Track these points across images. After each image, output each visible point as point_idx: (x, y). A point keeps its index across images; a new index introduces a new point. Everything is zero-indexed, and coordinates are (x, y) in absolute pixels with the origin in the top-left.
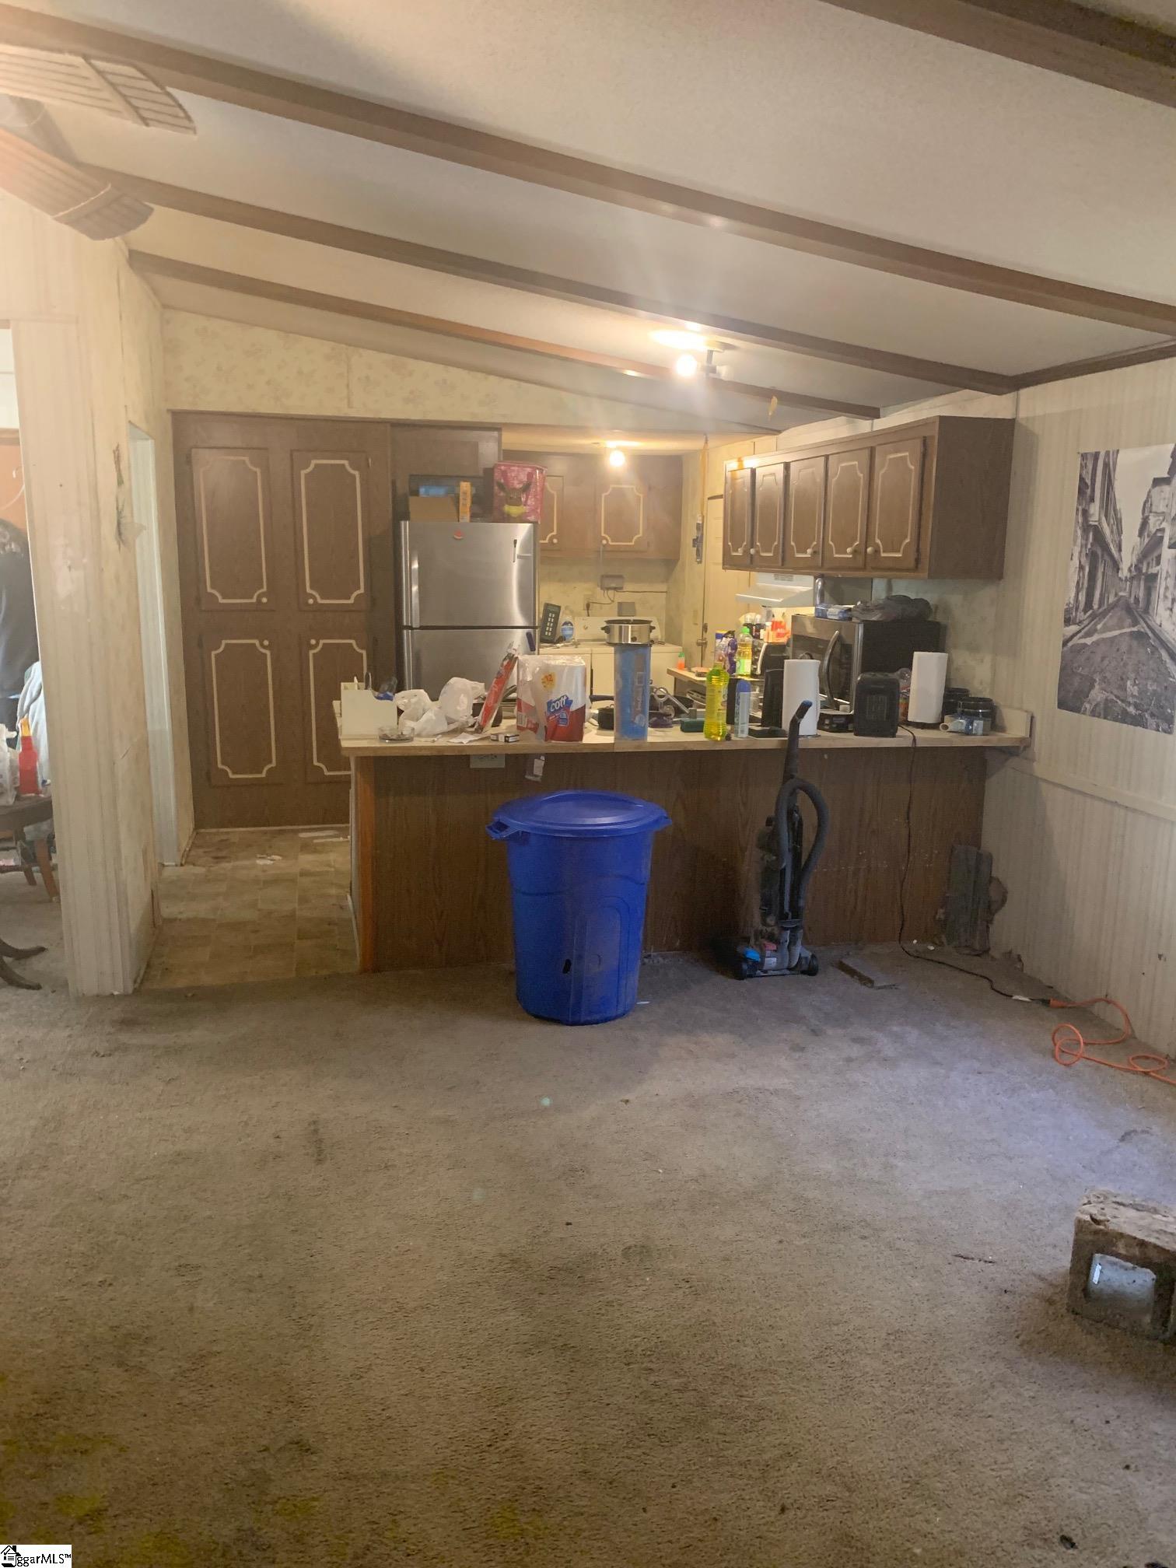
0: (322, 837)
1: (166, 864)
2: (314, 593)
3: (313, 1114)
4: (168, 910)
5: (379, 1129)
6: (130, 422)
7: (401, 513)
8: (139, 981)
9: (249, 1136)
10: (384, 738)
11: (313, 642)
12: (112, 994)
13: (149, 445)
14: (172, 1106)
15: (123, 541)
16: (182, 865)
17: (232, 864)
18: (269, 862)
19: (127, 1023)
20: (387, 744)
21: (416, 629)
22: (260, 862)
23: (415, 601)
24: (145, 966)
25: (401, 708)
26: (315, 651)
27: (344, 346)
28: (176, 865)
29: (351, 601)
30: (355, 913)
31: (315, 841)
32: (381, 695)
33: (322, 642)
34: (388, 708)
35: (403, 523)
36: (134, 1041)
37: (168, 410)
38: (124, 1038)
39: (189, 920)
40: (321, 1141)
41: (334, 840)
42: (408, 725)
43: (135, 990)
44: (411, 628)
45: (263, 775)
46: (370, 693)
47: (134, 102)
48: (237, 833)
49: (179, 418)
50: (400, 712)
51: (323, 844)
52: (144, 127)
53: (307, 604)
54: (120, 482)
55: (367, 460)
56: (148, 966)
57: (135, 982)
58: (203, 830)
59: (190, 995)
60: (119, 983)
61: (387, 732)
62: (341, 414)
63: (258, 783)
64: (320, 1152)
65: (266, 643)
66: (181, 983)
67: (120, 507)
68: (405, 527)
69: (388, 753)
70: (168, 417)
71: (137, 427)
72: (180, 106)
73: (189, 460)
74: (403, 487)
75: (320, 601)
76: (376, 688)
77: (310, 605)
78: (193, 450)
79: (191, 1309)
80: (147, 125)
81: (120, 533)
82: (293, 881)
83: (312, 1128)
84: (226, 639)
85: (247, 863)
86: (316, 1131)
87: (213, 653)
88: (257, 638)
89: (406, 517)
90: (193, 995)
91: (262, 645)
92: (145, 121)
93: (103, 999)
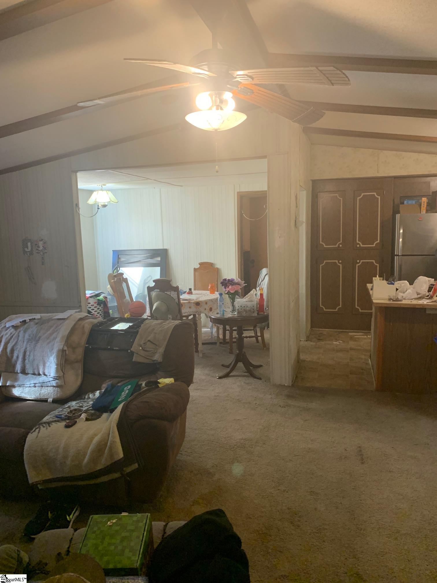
0: (358, 335)
1: (301, 340)
2: (360, 243)
3: (359, 444)
4: (302, 357)
5: (386, 456)
6: (300, 186)
7: (396, 211)
8: (293, 381)
9: (335, 447)
10: (390, 299)
11: (358, 261)
12: (285, 385)
13: (304, 193)
14: (306, 430)
15: (296, 227)
16: (307, 341)
17: (324, 342)
18: (338, 343)
19: (289, 396)
20: (391, 302)
21: (400, 256)
22: (335, 343)
23: (401, 245)
24: (295, 376)
25: (397, 288)
26: (359, 265)
27: (377, 150)
28: (305, 341)
29: (374, 245)
30: (373, 366)
31: (355, 337)
32: (390, 283)
33: (361, 261)
34: (393, 287)
35: (397, 215)
36: (292, 404)
37: (311, 180)
38: (290, 402)
39: (310, 361)
40: (362, 455)
41: (363, 337)
42: (400, 295)
43: (292, 385)
44: (398, 255)
45: (336, 310)
46: (385, 282)
47: (330, 79)
48: (326, 331)
49: (314, 182)
50: (397, 289)
51: (358, 338)
52: (332, 86)
53: (356, 247)
54: (297, 207)
55: (384, 192)
56: (297, 377)
57: (292, 382)
58: (313, 329)
59: (311, 389)
60: (287, 381)
61: (392, 297)
62: (374, 176)
63: (334, 313)
64: (362, 459)
65: (340, 261)
66: (308, 385)
67: (296, 215)
68: (398, 216)
69: (392, 306)
70: (311, 182)
71: (301, 187)
72: (347, 77)
73: (317, 197)
74: (397, 201)
75: (362, 246)
76: (387, 280)
77: (358, 247)
78: (319, 193)
79: (316, 509)
80: (333, 85)
81: (296, 225)
82: (348, 351)
83: (359, 449)
84: (326, 260)
85: (330, 342)
86: (361, 451)
87: (321, 265)
88: (337, 260)
89: (398, 212)
90: (313, 390)
91: (339, 262)
92: (333, 84)
93: (281, 386)
